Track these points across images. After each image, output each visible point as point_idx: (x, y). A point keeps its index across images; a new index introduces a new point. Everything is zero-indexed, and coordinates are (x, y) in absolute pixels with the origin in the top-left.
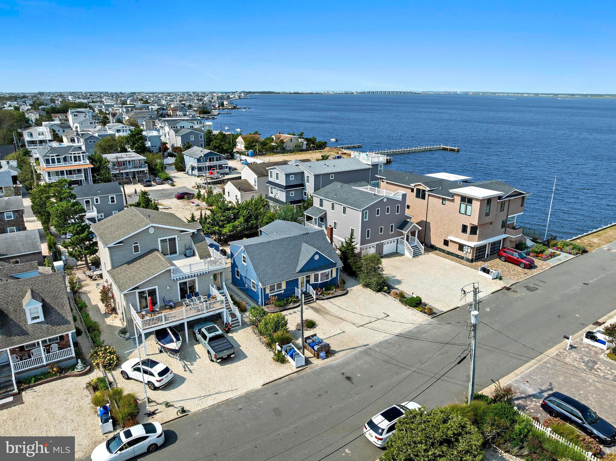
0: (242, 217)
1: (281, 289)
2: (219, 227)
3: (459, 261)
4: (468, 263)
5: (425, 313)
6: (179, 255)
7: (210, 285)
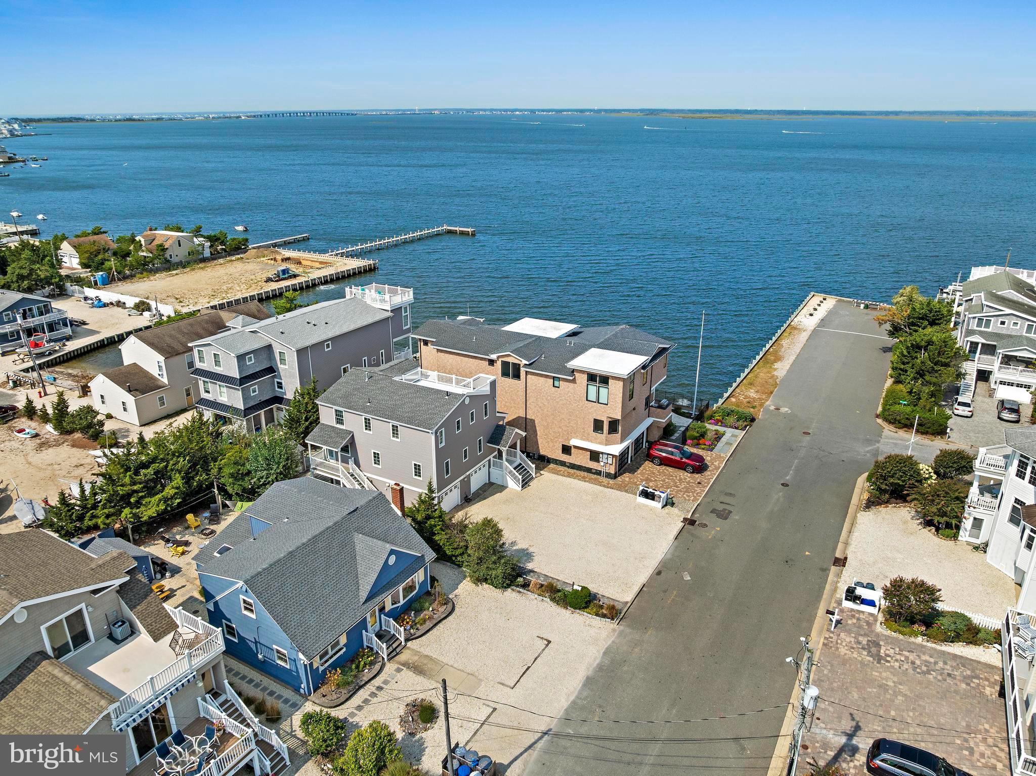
0: (177, 475)
1: (338, 647)
2: (131, 508)
3: (595, 479)
4: (611, 482)
5: (604, 616)
6: (96, 641)
7: (199, 699)
